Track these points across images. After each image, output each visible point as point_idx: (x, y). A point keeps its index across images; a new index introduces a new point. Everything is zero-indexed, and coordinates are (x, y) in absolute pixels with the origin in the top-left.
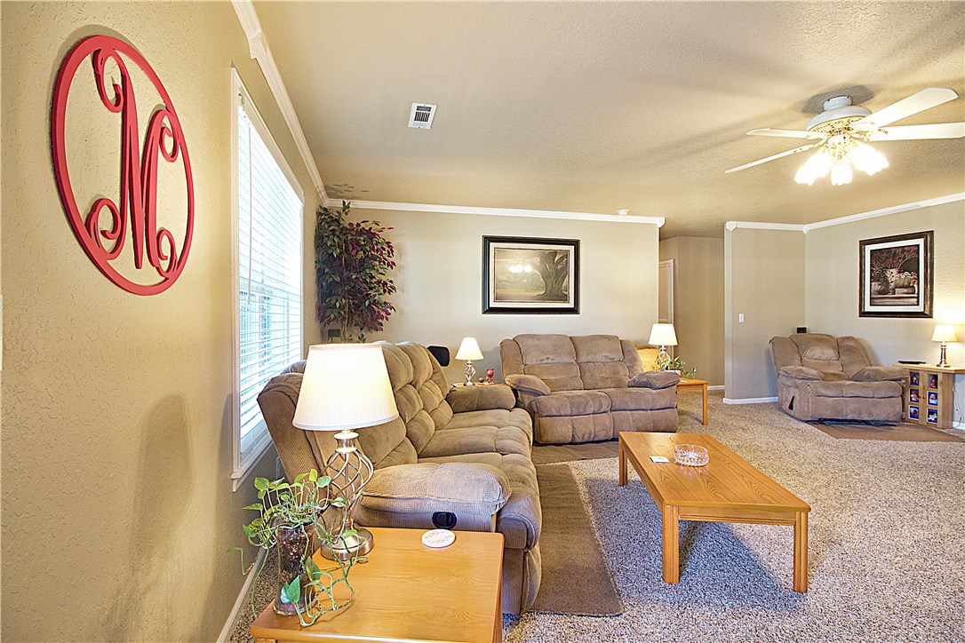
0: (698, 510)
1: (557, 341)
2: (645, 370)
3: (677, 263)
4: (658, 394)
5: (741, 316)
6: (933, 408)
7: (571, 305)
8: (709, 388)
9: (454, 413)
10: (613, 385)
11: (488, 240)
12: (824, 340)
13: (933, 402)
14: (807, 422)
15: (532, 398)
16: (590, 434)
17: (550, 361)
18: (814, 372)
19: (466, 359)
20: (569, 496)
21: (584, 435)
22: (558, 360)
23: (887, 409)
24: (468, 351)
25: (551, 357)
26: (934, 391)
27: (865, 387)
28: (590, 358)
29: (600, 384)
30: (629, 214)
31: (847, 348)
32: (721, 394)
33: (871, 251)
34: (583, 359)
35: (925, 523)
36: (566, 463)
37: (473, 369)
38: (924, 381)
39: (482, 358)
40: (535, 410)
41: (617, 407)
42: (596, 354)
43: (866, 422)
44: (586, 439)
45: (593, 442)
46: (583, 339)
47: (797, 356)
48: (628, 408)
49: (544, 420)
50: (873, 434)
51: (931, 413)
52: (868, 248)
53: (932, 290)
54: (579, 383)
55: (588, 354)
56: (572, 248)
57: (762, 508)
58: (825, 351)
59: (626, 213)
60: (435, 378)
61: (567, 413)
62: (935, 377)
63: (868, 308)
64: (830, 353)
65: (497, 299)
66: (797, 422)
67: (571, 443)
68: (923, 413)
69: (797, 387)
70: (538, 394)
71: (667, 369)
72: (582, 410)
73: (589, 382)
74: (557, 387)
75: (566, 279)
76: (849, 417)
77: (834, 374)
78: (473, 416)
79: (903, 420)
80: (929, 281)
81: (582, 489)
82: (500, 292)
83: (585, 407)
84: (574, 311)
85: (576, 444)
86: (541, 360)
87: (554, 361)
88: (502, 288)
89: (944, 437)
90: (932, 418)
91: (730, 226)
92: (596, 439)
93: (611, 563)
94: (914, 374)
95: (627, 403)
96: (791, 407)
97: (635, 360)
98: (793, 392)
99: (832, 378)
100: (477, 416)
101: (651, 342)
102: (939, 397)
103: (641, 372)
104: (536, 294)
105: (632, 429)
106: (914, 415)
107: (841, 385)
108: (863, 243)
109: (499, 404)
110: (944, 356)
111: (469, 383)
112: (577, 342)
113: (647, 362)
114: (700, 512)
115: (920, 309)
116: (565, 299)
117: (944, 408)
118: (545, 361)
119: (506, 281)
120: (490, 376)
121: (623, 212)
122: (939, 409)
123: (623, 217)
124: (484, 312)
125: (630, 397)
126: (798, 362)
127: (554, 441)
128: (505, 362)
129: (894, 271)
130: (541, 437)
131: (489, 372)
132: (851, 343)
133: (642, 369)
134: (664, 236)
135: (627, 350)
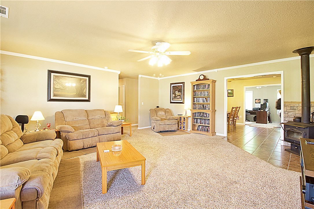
0: (113, 166)
1: (79, 112)
2: (113, 120)
3: (126, 86)
4: (115, 128)
5: (143, 103)
6: (184, 126)
7: (87, 98)
8: (132, 125)
9: (24, 144)
10: (101, 126)
11: (50, 72)
12: (162, 109)
13: (184, 124)
14: (157, 132)
15: (66, 134)
16: (90, 145)
17: (77, 119)
18: (159, 118)
19: (36, 120)
20: (75, 170)
21: (88, 145)
22: (80, 119)
23: (175, 127)
24: (37, 117)
25: (77, 118)
26: (184, 122)
27: (170, 122)
28: (93, 118)
29: (96, 126)
30: (108, 68)
31: (167, 111)
32: (137, 126)
33: (173, 86)
34: (89, 118)
35: (177, 156)
36: (78, 157)
37: (39, 124)
38: (182, 119)
39: (44, 119)
40: (68, 138)
41: (101, 134)
42: (95, 116)
43: (171, 131)
44: (89, 146)
45: (91, 147)
46: (90, 110)
47: (156, 114)
48: (105, 134)
49: (71, 142)
50: (171, 134)
51: (184, 127)
52: (172, 85)
53: (184, 97)
54: (88, 126)
55: (92, 116)
56: (87, 78)
57: (133, 162)
58: (162, 113)
59: (107, 68)
60: (14, 130)
61: (81, 138)
62: (184, 118)
63: (172, 101)
64: (163, 113)
65: (54, 95)
66: (155, 132)
67: (83, 149)
68: (182, 127)
69: (155, 123)
70: (69, 132)
71: (120, 120)
72: (87, 136)
73: (92, 126)
74: (79, 129)
75: (85, 89)
76: (167, 130)
77: (164, 119)
78: (33, 145)
79: (178, 129)
80: (184, 95)
81: (82, 166)
82: (56, 93)
83: (88, 135)
84: (88, 101)
85: (85, 149)
86: (73, 119)
87: (78, 119)
88: (57, 91)
89: (186, 133)
90: (184, 128)
91: (140, 76)
92: (92, 146)
93: (84, 192)
94: (180, 118)
95: (104, 132)
96: (154, 129)
97: (109, 117)
98: (154, 124)
99: (163, 120)
100: (34, 144)
101: (115, 112)
102: (185, 123)
103: (111, 121)
104: (72, 94)
105: (106, 141)
106: (181, 128)
107: (165, 122)
108: (171, 84)
109: (47, 138)
110: (186, 113)
111: (38, 130)
112: (88, 112)
113: (113, 118)
114: (114, 167)
115: (182, 101)
116: (85, 96)
117: (186, 126)
118: (75, 119)
119: (59, 89)
120: (49, 126)
121: (106, 68)
122: (185, 126)
123: (106, 69)
124: (48, 101)
125: (105, 130)
126: (156, 116)
127: (75, 149)
128: (56, 121)
129: (177, 92)
130: (69, 148)
131: (48, 125)
132: (168, 110)
133: (112, 120)
134: (121, 77)
135: (106, 114)
